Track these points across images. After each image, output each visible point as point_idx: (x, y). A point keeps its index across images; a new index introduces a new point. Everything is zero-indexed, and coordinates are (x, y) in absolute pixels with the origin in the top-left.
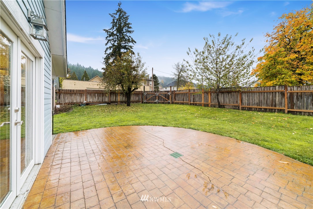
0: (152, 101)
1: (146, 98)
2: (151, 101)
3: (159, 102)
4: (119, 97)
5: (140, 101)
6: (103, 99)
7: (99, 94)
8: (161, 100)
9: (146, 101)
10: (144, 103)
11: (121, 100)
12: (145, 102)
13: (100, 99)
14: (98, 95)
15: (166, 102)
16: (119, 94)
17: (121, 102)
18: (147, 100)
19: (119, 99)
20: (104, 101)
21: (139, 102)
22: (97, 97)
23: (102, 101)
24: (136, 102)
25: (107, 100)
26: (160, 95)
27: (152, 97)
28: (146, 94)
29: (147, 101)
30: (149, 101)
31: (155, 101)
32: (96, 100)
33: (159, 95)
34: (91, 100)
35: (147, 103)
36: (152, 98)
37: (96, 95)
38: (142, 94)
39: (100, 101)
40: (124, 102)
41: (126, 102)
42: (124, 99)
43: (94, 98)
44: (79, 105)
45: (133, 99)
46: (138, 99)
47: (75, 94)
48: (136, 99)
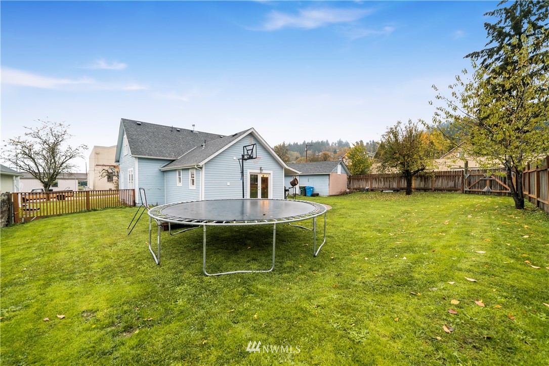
0: (480, 190)
1: (469, 184)
2: (476, 190)
3: (491, 191)
4: (413, 182)
5: (459, 188)
6: (390, 185)
8: (495, 187)
9: (469, 190)
10: (466, 193)
11: (418, 187)
12: (466, 191)
13: (387, 185)
14: (384, 180)
15: (504, 191)
16: (415, 178)
17: (417, 190)
19: (415, 185)
20: (391, 187)
21: (456, 190)
22: (383, 183)
23: (389, 187)
25: (395, 185)
26: (493, 178)
27: (478, 180)
28: (469, 175)
30: (473, 190)
31: (484, 190)
32: (382, 185)
33: (490, 177)
34: (377, 186)
35: (470, 193)
36: (478, 182)
37: (382, 180)
38: (463, 175)
39: (386, 188)
40: (422, 190)
41: (425, 190)
42: (422, 185)
43: (380, 184)
44: (361, 190)
45: (442, 184)
46: (453, 185)
47: (361, 179)
48: (449, 186)
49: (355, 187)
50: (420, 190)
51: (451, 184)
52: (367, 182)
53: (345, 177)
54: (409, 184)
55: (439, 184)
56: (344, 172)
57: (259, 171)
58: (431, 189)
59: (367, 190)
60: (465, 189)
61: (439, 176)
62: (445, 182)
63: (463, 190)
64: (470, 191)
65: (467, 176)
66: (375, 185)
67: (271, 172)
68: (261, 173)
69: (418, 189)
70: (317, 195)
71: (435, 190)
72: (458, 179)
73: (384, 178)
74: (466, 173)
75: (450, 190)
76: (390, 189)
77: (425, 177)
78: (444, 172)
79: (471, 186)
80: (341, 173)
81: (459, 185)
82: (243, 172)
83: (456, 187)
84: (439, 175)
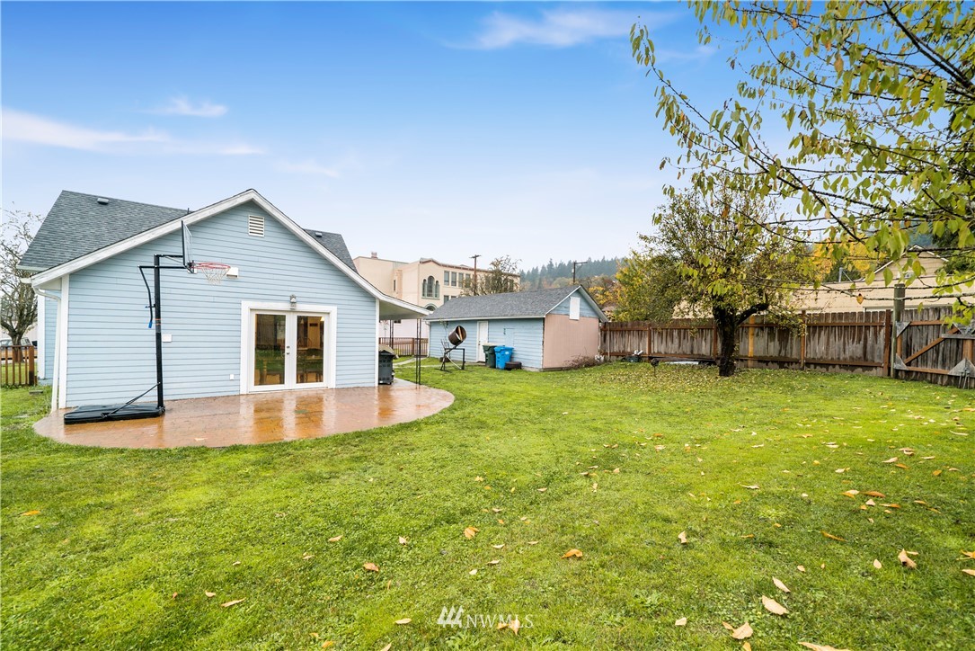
0: (940, 371)
1: (908, 350)
2: (928, 370)
4: (751, 341)
5: (877, 360)
6: (692, 347)
7: (682, 331)
9: (906, 368)
10: (896, 377)
11: (762, 354)
12: (897, 371)
13: (686, 347)
14: (679, 334)
16: (751, 331)
17: (759, 361)
18: (910, 359)
19: (751, 349)
20: (695, 352)
21: (870, 368)
22: (676, 341)
23: (692, 351)
24: (852, 367)
25: (704, 350)
27: (937, 341)
28: (906, 324)
29: (911, 368)
30: (920, 369)
31: (953, 373)
32: (673, 347)
34: (662, 349)
35: (908, 376)
36: (936, 347)
37: (675, 333)
38: (889, 326)
39: (684, 354)
40: (773, 362)
41: (782, 363)
42: (773, 349)
43: (670, 343)
44: (625, 357)
45: (827, 349)
46: (859, 352)
47: (629, 331)
48: (848, 354)
49: (616, 349)
50: (767, 362)
51: (854, 349)
52: (641, 337)
53: (594, 325)
54: (729, 346)
55: (819, 347)
56: (588, 312)
57: (286, 306)
58: (797, 362)
59: (639, 358)
60: (895, 366)
61: (821, 327)
62: (836, 344)
63: (889, 368)
64: (908, 373)
65: (900, 328)
66: (659, 347)
67: (333, 309)
68: (293, 311)
69: (763, 361)
70: (519, 366)
71: (808, 364)
72: (876, 334)
73: (679, 330)
74: (898, 320)
75: (850, 366)
76: (692, 357)
77: (781, 330)
78: (834, 314)
79: (913, 356)
80: (581, 315)
81: (877, 354)
82: (158, 305)
83: (869, 357)
84: (820, 325)
